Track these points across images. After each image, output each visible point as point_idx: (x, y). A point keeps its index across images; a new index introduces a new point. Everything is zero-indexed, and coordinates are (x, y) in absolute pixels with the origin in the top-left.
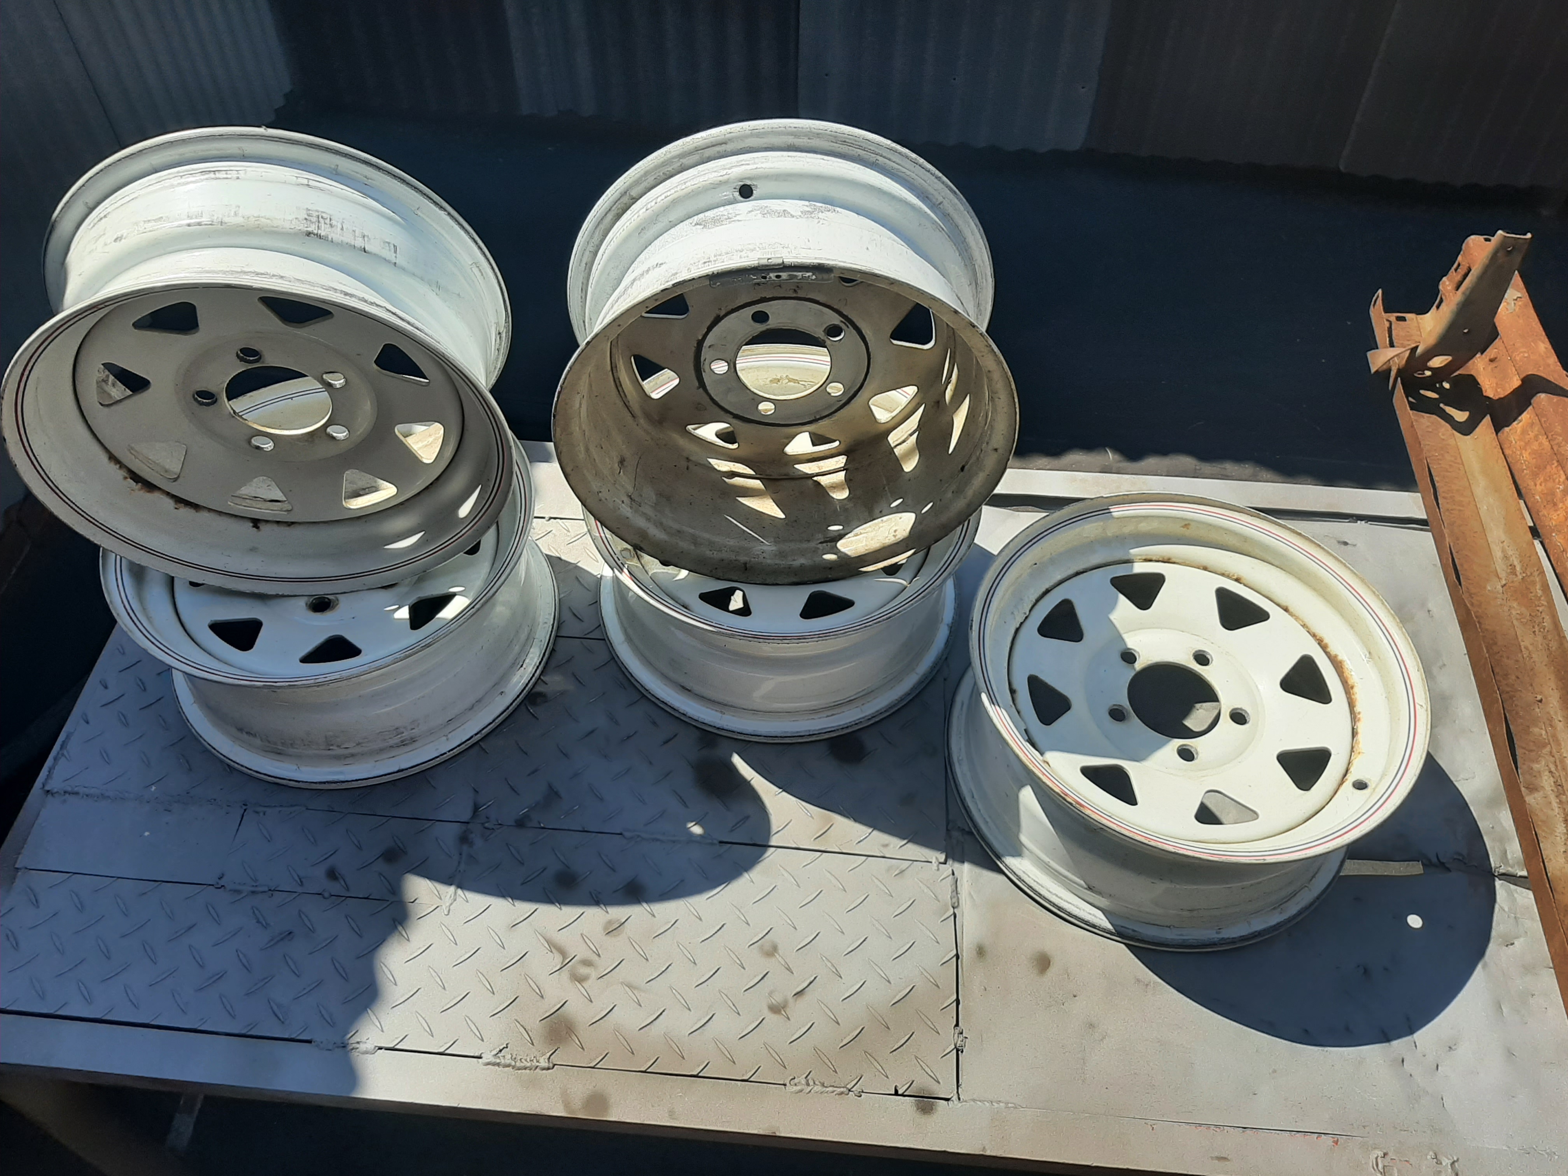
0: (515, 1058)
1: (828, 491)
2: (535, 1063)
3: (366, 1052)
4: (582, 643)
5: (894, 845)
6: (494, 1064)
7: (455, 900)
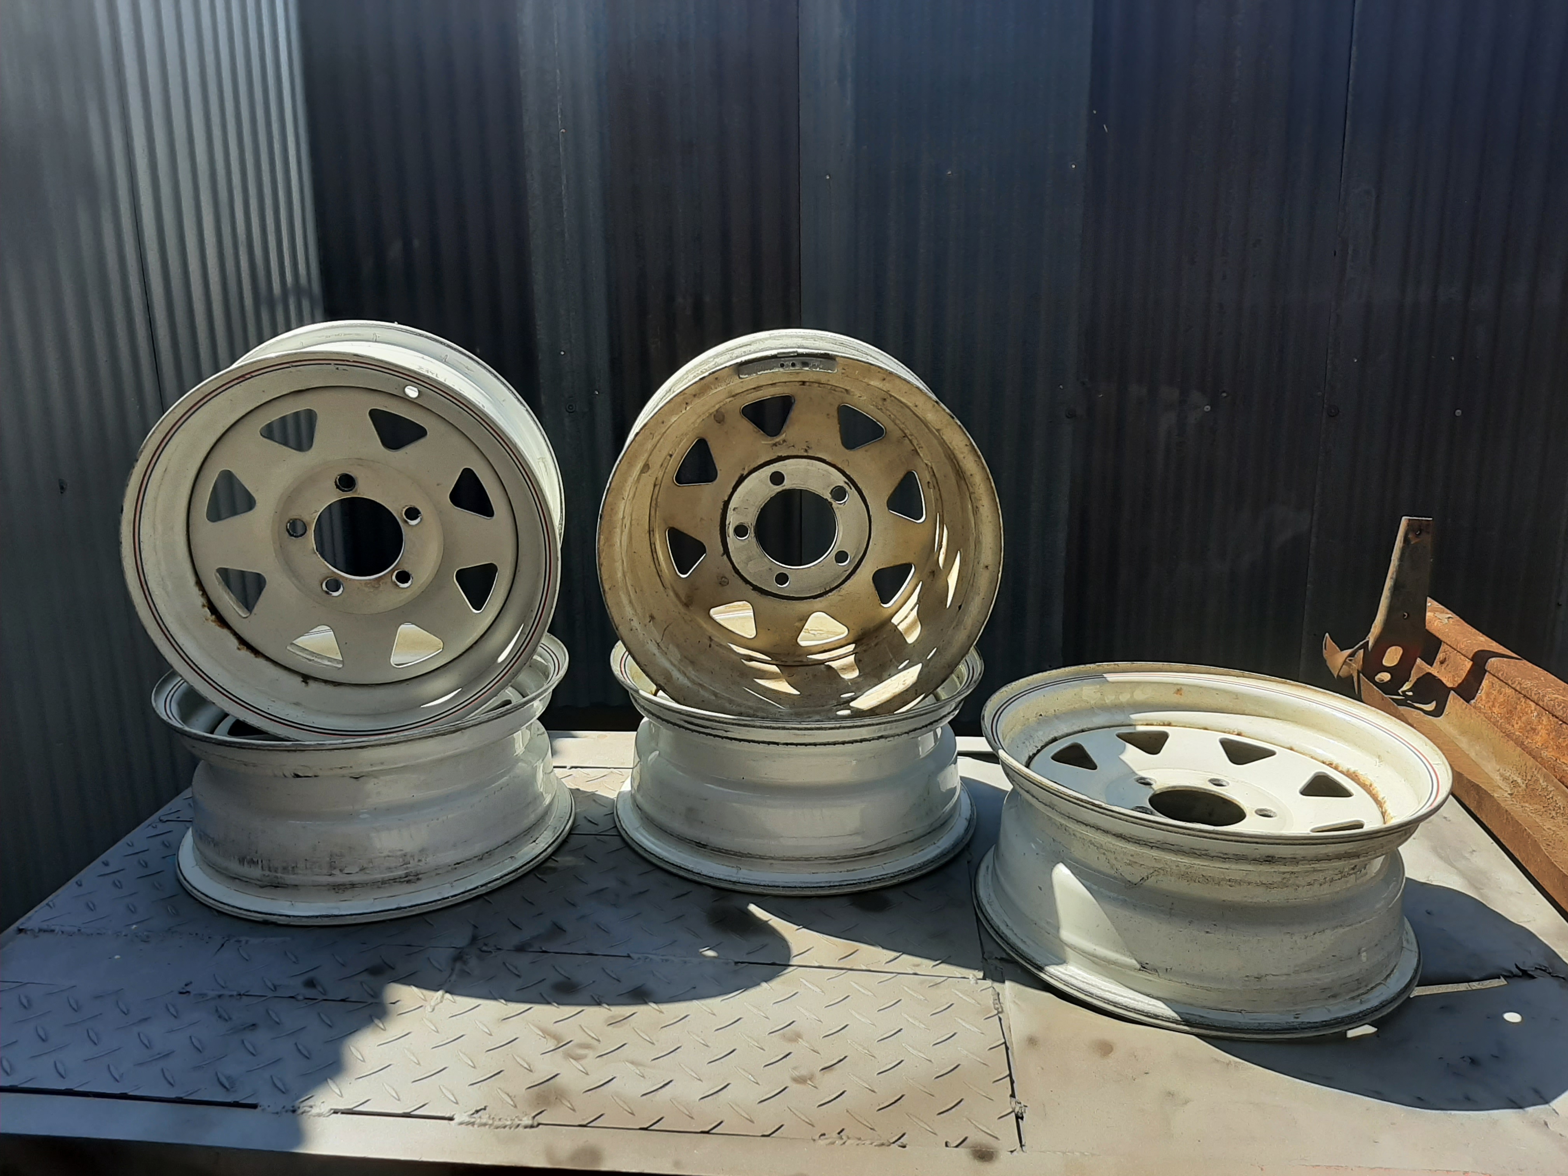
0: (493, 1118)
1: (840, 673)
2: (517, 1122)
3: (319, 1115)
4: (595, 838)
5: (926, 965)
6: (468, 1124)
7: (441, 1002)
